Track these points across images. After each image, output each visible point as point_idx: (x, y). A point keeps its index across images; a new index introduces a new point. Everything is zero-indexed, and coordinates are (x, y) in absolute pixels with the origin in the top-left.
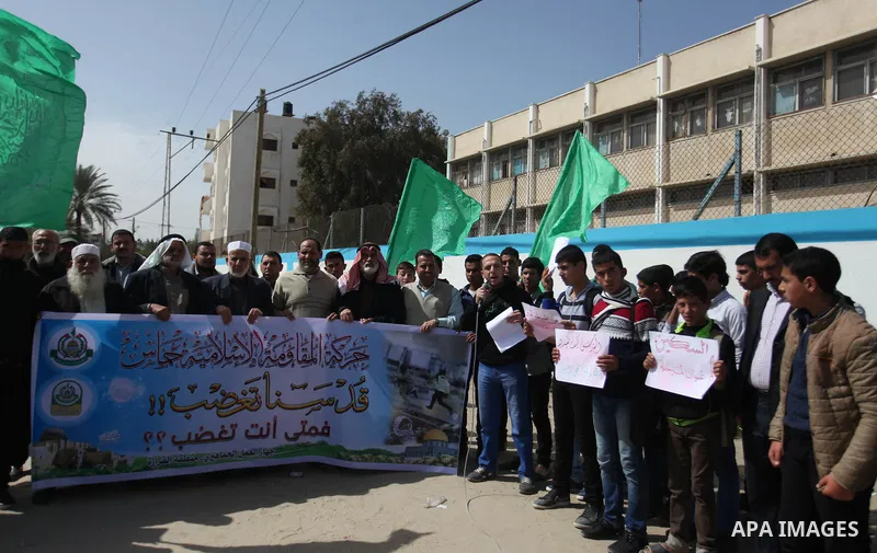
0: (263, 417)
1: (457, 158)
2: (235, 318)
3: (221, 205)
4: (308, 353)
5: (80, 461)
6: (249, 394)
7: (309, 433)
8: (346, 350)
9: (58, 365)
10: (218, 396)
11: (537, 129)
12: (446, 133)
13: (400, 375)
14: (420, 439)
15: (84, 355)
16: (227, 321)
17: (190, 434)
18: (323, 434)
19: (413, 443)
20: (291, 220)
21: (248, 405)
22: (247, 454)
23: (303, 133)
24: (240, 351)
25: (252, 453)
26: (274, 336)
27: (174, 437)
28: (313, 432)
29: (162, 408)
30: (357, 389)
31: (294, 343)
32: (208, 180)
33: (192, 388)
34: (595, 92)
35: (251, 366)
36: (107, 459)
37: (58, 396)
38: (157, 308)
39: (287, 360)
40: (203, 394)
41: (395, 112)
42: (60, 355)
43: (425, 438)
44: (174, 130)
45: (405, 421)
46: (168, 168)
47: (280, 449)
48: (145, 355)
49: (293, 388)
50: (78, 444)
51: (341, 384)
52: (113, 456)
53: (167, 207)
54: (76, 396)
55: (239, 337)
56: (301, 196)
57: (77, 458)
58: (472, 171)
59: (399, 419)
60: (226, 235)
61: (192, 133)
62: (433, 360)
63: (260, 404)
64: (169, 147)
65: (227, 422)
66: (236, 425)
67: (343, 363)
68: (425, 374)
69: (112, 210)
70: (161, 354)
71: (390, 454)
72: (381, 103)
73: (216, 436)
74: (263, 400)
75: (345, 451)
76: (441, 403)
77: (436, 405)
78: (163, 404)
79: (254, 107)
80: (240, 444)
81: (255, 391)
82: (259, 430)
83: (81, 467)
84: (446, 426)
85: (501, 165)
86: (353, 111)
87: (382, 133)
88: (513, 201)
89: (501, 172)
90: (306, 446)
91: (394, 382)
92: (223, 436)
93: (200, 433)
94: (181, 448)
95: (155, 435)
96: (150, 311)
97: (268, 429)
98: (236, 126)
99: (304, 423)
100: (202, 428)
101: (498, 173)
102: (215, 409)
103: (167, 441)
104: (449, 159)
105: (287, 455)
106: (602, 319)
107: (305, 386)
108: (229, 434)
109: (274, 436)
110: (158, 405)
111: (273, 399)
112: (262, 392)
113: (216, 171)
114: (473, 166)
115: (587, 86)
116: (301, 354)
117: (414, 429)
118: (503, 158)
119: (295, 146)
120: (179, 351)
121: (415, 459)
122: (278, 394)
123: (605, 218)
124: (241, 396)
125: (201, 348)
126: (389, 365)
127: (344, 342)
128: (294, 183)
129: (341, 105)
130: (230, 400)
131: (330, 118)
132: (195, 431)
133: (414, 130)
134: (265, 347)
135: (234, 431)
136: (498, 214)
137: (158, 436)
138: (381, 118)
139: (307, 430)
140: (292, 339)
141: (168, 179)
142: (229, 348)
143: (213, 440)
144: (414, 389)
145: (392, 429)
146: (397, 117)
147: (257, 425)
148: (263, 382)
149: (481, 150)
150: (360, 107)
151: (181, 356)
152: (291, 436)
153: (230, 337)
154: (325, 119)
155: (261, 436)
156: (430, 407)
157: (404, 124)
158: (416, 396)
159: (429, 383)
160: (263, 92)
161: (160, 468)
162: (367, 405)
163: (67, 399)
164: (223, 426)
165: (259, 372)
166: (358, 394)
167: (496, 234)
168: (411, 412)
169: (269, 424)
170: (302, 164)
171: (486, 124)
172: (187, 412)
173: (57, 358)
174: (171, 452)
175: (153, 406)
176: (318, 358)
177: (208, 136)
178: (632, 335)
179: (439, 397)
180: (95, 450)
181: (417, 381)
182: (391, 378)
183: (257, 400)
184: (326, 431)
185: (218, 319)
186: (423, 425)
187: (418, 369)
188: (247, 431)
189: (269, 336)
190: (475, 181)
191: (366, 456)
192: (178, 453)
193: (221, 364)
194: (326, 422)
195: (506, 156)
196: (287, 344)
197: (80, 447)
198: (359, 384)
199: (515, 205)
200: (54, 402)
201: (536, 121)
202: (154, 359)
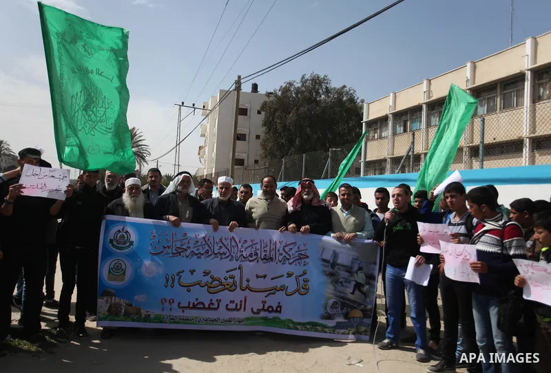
0: (238, 296)
1: (370, 118)
2: (221, 227)
3: (211, 153)
4: (268, 253)
5: (123, 311)
6: (229, 280)
7: (268, 310)
8: (293, 251)
9: (113, 249)
10: (208, 279)
11: (429, 98)
12: (363, 101)
13: (330, 270)
14: (346, 316)
15: (128, 244)
16: (216, 229)
17: (189, 302)
18: (276, 311)
19: (341, 319)
20: (256, 162)
21: (228, 286)
22: (227, 321)
23: (265, 104)
24: (224, 250)
25: (229, 321)
26: (246, 241)
27: (179, 303)
28: (270, 309)
29: (173, 283)
30: (301, 279)
31: (258, 246)
32: (203, 135)
33: (192, 272)
34: (474, 68)
35: (230, 260)
36: (138, 312)
37: (112, 269)
38: (172, 218)
39: (254, 257)
40: (198, 276)
41: (327, 87)
43: (349, 316)
44: (183, 103)
45: (335, 303)
46: (179, 128)
47: (247, 319)
48: (164, 247)
49: (258, 277)
50: (122, 300)
51: (289, 275)
52: (142, 311)
53: (177, 152)
54: (123, 270)
55: (224, 241)
56: (264, 146)
57: (121, 309)
58: (381, 128)
59: (331, 302)
60: (214, 172)
61: (194, 105)
62: (354, 260)
63: (236, 286)
64: (180, 115)
65: (215, 297)
66: (220, 300)
67: (291, 261)
68: (349, 270)
69: (145, 155)
70: (174, 248)
71: (325, 326)
72: (317, 82)
73: (207, 306)
74: (238, 284)
75: (293, 323)
76: (360, 291)
77: (357, 292)
78: (173, 280)
79: (234, 87)
80: (222, 314)
81: (232, 277)
82: (235, 305)
83: (124, 316)
84: (362, 306)
85: (402, 123)
86: (298, 87)
87: (317, 103)
88: (412, 148)
89: (402, 128)
90: (265, 319)
92: (211, 306)
93: (196, 303)
94: (183, 311)
95: (168, 301)
96: (168, 220)
97: (241, 305)
98: (221, 101)
99: (264, 302)
100: (197, 299)
101: (400, 129)
102: (206, 287)
103: (175, 305)
104: (365, 119)
105: (252, 324)
106: (480, 236)
107: (265, 277)
108: (216, 306)
109: (245, 309)
110: (170, 280)
111: (244, 285)
112: (237, 279)
113: (208, 130)
114: (381, 124)
115: (469, 65)
116: (263, 254)
117: (342, 309)
118: (404, 118)
119: (259, 112)
120: (184, 247)
121: (343, 331)
122: (248, 281)
123: (482, 161)
124: (223, 281)
125: (199, 246)
126: (323, 263)
127: (291, 247)
128: (258, 137)
129: (291, 84)
130: (217, 283)
131: (282, 94)
132: (193, 301)
133: (339, 100)
134: (239, 247)
135: (218, 304)
136: (400, 158)
137: (170, 302)
138: (317, 93)
139: (266, 307)
140: (257, 243)
141: (179, 134)
142: (216, 248)
143: (205, 308)
144: (341, 280)
145: (325, 308)
146: (328, 91)
147: (234, 301)
148: (238, 271)
149: (388, 112)
150: (303, 86)
151: (186, 250)
152: (255, 311)
153: (217, 240)
154: (279, 93)
155: (236, 309)
156: (353, 293)
157: (333, 96)
158: (343, 285)
159: (351, 276)
160: (239, 77)
161: (170, 323)
162: (308, 290)
163: (117, 271)
164: (211, 300)
165: (235, 264)
166: (301, 283)
167: (398, 173)
168: (339, 297)
169: (241, 301)
170: (264, 125)
171: (391, 95)
172: (188, 287)
173: (113, 244)
174: (177, 313)
175: (167, 280)
176: (274, 258)
177: (204, 107)
178: (502, 250)
179: (358, 286)
180: (131, 305)
181: (343, 274)
182: (325, 272)
183: (234, 284)
184: (279, 309)
185: (210, 227)
186: (348, 306)
187: (343, 266)
188: (227, 305)
189: (242, 241)
190: (383, 134)
191: (308, 326)
192: (181, 314)
193: (211, 258)
194: (279, 303)
195: (406, 117)
196: (254, 247)
197: (123, 302)
198: (302, 275)
199: (413, 152)
200: (110, 272)
201: (429, 92)
202: (170, 251)
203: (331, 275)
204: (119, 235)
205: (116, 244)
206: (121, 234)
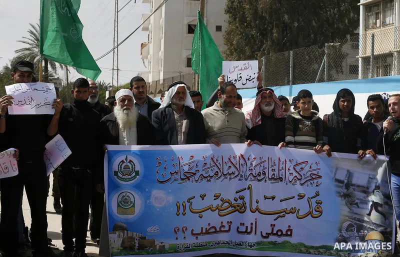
4: (276, 173)
5: (137, 245)
6: (239, 200)
7: (276, 235)
8: (305, 171)
9: (119, 181)
10: (219, 202)
13: (345, 191)
15: (134, 174)
17: (202, 228)
18: (286, 235)
21: (238, 208)
24: (233, 169)
26: (255, 158)
27: (193, 230)
28: (280, 234)
29: (184, 211)
30: (314, 200)
31: (266, 163)
33: (203, 197)
35: (240, 180)
37: (121, 202)
39: (262, 176)
40: (210, 201)
42: (119, 174)
45: (350, 226)
48: (172, 174)
49: (266, 198)
51: (301, 197)
54: (131, 202)
55: (232, 160)
57: (135, 243)
59: (346, 224)
63: (245, 208)
65: (226, 219)
67: (302, 182)
68: (365, 190)
70: (182, 173)
73: (218, 230)
74: (248, 205)
75: (305, 247)
78: (184, 208)
81: (242, 198)
82: (245, 227)
90: (274, 243)
91: (341, 196)
92: (222, 229)
93: (208, 228)
94: (197, 238)
97: (252, 228)
99: (273, 226)
100: (209, 224)
102: (217, 210)
103: (188, 233)
107: (273, 198)
108: (227, 229)
109: (256, 233)
110: (182, 208)
111: (254, 206)
112: (247, 200)
116: (271, 173)
120: (194, 171)
122: (257, 202)
124: (233, 202)
125: (208, 168)
126: (337, 183)
127: (303, 166)
130: (227, 204)
132: (206, 226)
134: (249, 165)
135: (230, 226)
137: (183, 230)
139: (275, 232)
140: (265, 161)
142: (226, 168)
143: (216, 232)
144: (357, 201)
145: (340, 230)
147: (243, 224)
148: (248, 192)
151: (195, 174)
152: (264, 234)
155: (246, 232)
161: (185, 251)
162: (321, 212)
164: (222, 223)
166: (314, 205)
168: (355, 219)
169: (252, 224)
172: (200, 213)
173: (118, 177)
175: (178, 209)
176: (283, 177)
182: (339, 193)
183: (244, 204)
184: (289, 233)
187: (359, 186)
188: (238, 228)
189: (252, 158)
191: (321, 250)
192: (196, 241)
193: (221, 179)
194: (289, 226)
196: (262, 165)
198: (315, 197)
200: (118, 205)
202: (178, 177)
203: (345, 196)
204: (123, 166)
205: (121, 176)
206: (125, 164)
